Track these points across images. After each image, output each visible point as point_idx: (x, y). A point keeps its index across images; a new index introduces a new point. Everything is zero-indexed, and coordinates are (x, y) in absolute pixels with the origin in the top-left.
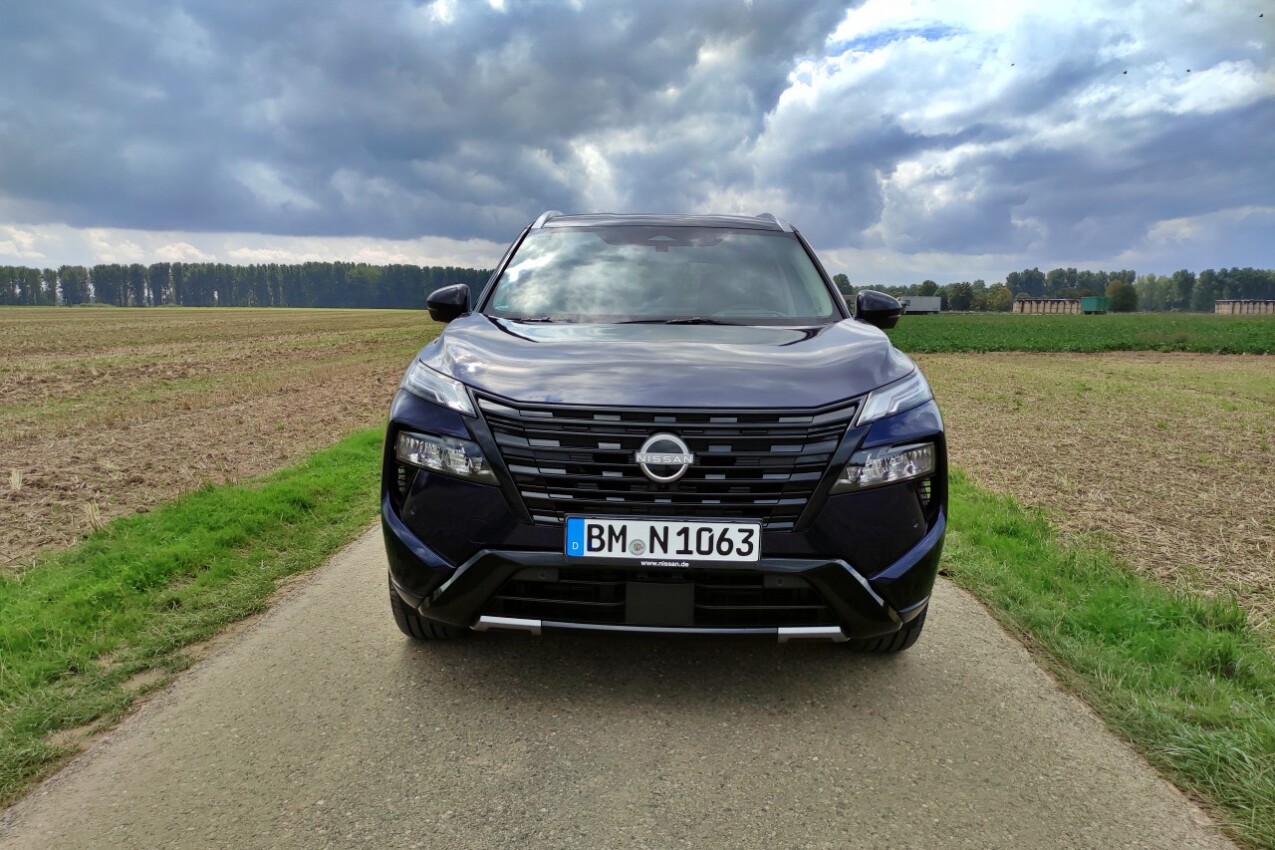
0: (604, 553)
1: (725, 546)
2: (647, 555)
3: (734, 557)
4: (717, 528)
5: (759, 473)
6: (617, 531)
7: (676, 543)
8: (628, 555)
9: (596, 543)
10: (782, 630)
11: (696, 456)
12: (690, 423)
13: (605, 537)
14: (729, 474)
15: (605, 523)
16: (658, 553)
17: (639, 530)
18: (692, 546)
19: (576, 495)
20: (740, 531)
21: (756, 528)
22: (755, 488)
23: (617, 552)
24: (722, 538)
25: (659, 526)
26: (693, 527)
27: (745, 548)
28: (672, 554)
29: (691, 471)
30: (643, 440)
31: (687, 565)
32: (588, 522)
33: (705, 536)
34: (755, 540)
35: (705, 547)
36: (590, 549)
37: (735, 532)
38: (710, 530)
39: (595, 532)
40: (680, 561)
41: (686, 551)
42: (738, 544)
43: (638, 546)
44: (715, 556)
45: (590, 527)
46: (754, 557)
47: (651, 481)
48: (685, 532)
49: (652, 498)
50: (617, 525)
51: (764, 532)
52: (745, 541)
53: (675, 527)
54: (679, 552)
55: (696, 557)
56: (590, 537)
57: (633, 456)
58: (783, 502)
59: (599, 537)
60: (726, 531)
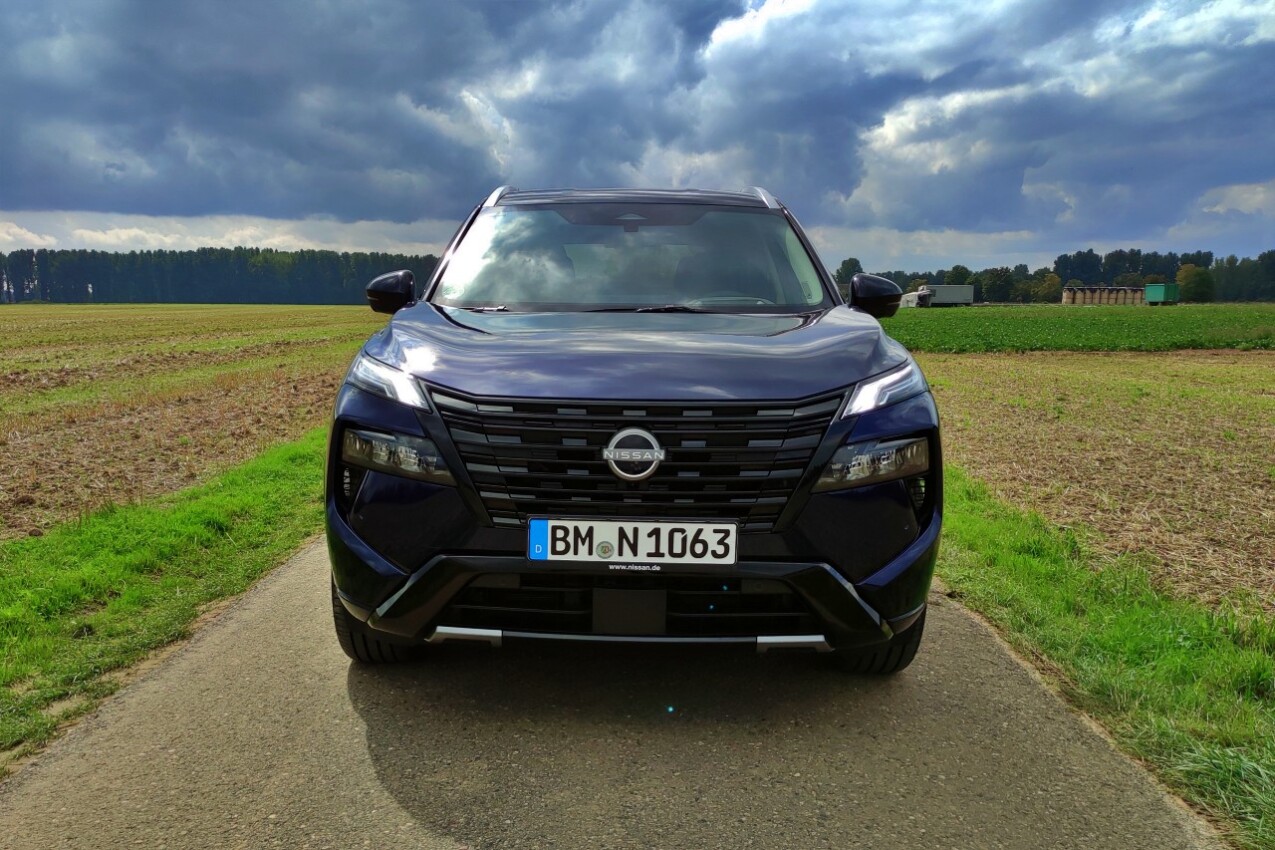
0: (570, 557)
1: (699, 548)
2: (615, 558)
3: (708, 559)
4: (691, 529)
5: (736, 470)
6: (583, 533)
7: (646, 545)
8: (595, 558)
9: (560, 546)
10: (761, 639)
11: (667, 453)
12: (662, 417)
13: (571, 539)
14: (704, 471)
15: (570, 525)
16: (628, 556)
17: (606, 531)
18: (664, 548)
19: (539, 495)
20: (716, 531)
21: (732, 528)
22: (731, 486)
23: (583, 556)
24: (696, 540)
25: (629, 527)
26: (665, 528)
27: (720, 550)
28: (642, 557)
29: (662, 468)
30: (611, 435)
31: (658, 568)
32: (552, 523)
33: (678, 537)
34: (731, 541)
35: (677, 549)
36: (554, 552)
37: (709, 532)
38: (682, 531)
39: (560, 534)
40: (651, 565)
41: (658, 554)
42: (713, 545)
43: (606, 548)
44: (688, 559)
45: (554, 529)
46: (730, 559)
47: (619, 479)
48: (656, 533)
49: (620, 498)
50: (584, 526)
51: (739, 532)
52: (721, 542)
53: (644, 528)
54: (649, 555)
55: (668, 559)
56: (555, 539)
57: (601, 454)
58: (761, 500)
59: (564, 539)
60: (700, 531)
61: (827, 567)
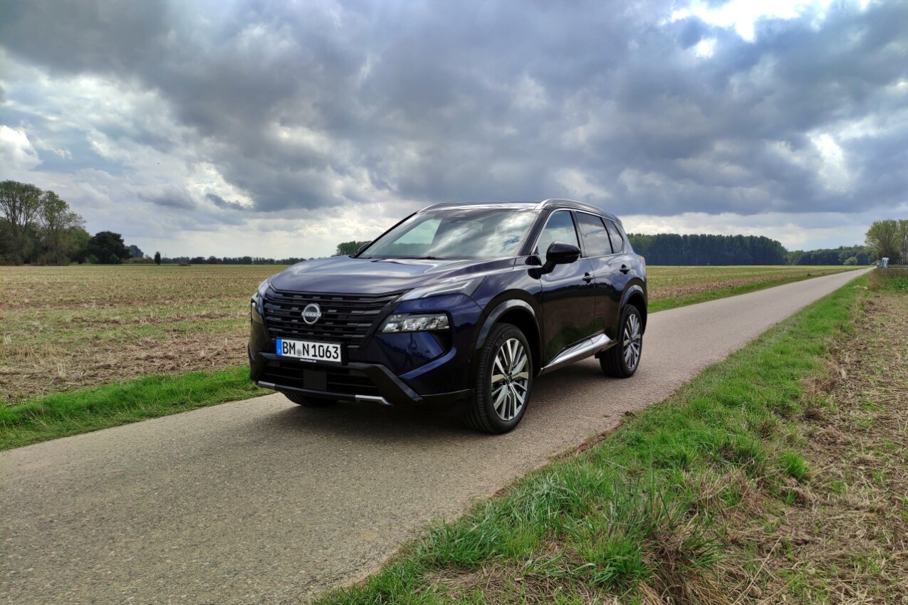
0: (288, 355)
1: (328, 354)
2: (302, 356)
3: (331, 359)
4: (325, 345)
5: (345, 322)
6: (292, 345)
7: (312, 351)
8: (296, 356)
9: (286, 350)
10: (357, 396)
11: (322, 315)
12: (325, 300)
13: (288, 347)
14: (335, 322)
15: (288, 341)
16: (306, 356)
17: (299, 345)
18: (317, 354)
19: (284, 329)
20: (334, 347)
21: (339, 346)
22: (344, 329)
23: (292, 355)
24: (327, 351)
25: (306, 343)
26: (317, 345)
27: (335, 356)
28: (310, 357)
29: (320, 320)
30: (305, 306)
31: (315, 361)
32: (283, 341)
33: (321, 348)
34: (339, 352)
35: (321, 354)
36: (284, 353)
37: (331, 347)
38: (322, 346)
39: (285, 345)
40: (313, 360)
41: (315, 356)
42: (333, 354)
43: (299, 352)
44: (325, 359)
45: (284, 343)
46: (339, 360)
47: (307, 325)
48: (314, 347)
49: (306, 332)
50: (292, 342)
51: (342, 348)
52: (335, 352)
53: (311, 344)
54: (313, 356)
55: (318, 358)
56: (284, 347)
57: (300, 313)
58: (354, 336)
59: (286, 347)
60: (328, 347)
61: (379, 366)
